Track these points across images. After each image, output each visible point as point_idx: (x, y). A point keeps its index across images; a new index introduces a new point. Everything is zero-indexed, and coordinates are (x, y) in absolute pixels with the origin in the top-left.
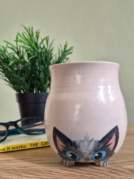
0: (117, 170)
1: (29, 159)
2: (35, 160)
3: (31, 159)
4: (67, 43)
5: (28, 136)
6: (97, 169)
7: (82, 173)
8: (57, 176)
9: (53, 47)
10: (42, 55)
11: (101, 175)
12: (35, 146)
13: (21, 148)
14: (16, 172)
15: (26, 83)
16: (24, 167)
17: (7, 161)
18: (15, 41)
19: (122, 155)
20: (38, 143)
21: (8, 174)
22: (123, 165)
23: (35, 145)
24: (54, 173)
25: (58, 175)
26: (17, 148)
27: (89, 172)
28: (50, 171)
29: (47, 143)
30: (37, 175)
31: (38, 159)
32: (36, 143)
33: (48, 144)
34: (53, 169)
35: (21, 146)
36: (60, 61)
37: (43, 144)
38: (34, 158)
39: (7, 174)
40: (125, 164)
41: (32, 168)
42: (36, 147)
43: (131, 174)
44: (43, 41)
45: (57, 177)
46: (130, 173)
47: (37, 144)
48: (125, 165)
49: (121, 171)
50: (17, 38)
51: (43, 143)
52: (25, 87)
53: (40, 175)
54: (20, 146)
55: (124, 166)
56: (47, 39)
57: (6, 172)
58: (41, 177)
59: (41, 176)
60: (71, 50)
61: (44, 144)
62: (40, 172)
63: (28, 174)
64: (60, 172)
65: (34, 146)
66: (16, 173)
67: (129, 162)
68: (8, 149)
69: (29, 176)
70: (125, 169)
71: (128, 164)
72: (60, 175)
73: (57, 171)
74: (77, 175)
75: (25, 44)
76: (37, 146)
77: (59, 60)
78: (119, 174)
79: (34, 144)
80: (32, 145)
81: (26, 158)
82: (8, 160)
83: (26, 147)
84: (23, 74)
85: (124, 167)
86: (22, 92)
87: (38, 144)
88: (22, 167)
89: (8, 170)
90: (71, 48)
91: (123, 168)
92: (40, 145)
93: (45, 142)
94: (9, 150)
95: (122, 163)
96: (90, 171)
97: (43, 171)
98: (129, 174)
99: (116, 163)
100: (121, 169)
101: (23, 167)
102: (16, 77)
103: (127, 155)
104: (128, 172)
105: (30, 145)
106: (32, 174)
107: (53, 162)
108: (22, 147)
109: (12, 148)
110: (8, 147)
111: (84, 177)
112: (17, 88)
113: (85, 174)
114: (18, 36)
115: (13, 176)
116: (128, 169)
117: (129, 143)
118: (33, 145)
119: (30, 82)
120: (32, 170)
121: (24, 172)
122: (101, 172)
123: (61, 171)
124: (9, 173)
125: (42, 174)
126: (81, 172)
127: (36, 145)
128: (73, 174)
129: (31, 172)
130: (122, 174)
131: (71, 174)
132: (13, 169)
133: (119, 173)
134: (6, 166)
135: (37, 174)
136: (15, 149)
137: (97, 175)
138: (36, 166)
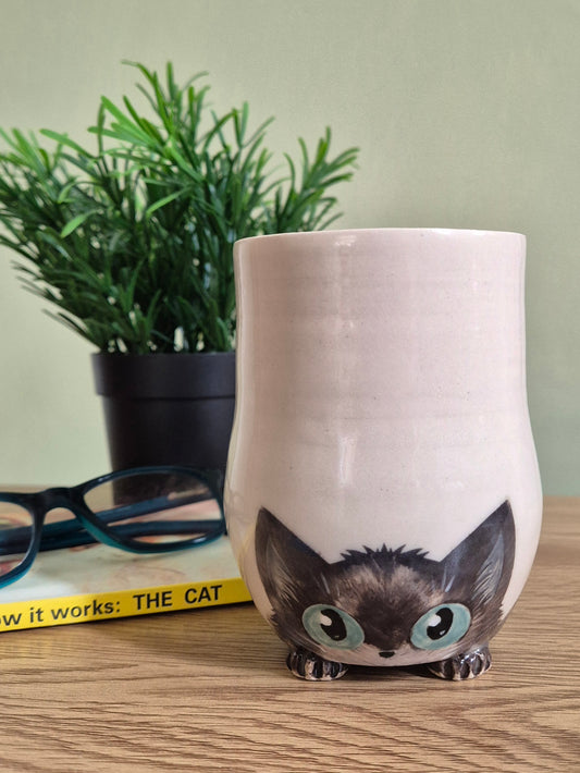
0: (504, 734)
1: (123, 666)
2: (148, 674)
3: (130, 666)
4: (329, 132)
6: (418, 728)
7: (346, 745)
8: (234, 756)
9: (264, 152)
10: (212, 188)
11: (430, 759)
12: (157, 605)
13: (95, 613)
14: (51, 732)
16: (94, 706)
18: (91, 130)
19: (544, 661)
20: (170, 592)
21: (17, 738)
22: (537, 710)
23: (157, 600)
24: (221, 743)
25: (237, 751)
26: (76, 612)
27: (379, 742)
28: (206, 732)
29: (212, 593)
30: (144, 748)
31: (161, 667)
32: (164, 594)
33: (216, 598)
34: (223, 721)
35: (95, 602)
36: (292, 214)
37: (191, 596)
38: (146, 662)
39: (11, 738)
40: (546, 704)
41: (129, 714)
42: (162, 609)
43: (567, 756)
44: (219, 124)
45: (233, 761)
46: (559, 751)
47: (167, 596)
48: (546, 709)
49: (526, 741)
50: (101, 119)
51: (195, 591)
53: (157, 750)
54: (91, 603)
55: (544, 714)
56: (237, 119)
58: (161, 759)
59: (160, 753)
60: (349, 161)
61: (197, 595)
62: (160, 733)
63: (103, 743)
64: (248, 736)
65: (153, 604)
66: (54, 735)
67: (567, 697)
68: (36, 616)
69: (106, 750)
70: (545, 729)
71: (561, 708)
72: (248, 751)
73: (235, 732)
74: (322, 755)
75: (134, 146)
76: (164, 605)
77: (290, 210)
78: (510, 756)
79: (153, 597)
80: (144, 600)
81: (108, 662)
82: (27, 670)
83: (115, 607)
84: (125, 271)
85: (542, 719)
87: (169, 598)
88: (84, 706)
89: (17, 720)
90: (348, 157)
91: (535, 724)
92: (178, 603)
93: (205, 589)
94: (40, 620)
95: (534, 698)
96: (384, 733)
97: (174, 731)
98: (557, 757)
99: (507, 701)
100: (525, 732)
101: (89, 706)
102: (94, 286)
103: (564, 662)
104: (553, 746)
105: (136, 599)
106: (121, 742)
107: (226, 688)
108: (97, 609)
109: (53, 611)
110: (35, 610)
111: (352, 765)
112: (98, 332)
113: (361, 748)
114: (107, 112)
115: (33, 753)
116: (555, 731)
118: (149, 601)
119: (157, 305)
120: (126, 725)
121: (88, 733)
122: (434, 741)
123: (256, 730)
124: (21, 733)
125: (166, 745)
126: (344, 741)
127: (160, 603)
128: (304, 750)
129: (117, 733)
130: (525, 757)
131: (297, 750)
132: (41, 716)
133: (512, 749)
134: (15, 702)
135: (145, 742)
136: (64, 616)
137: (412, 756)
138: (145, 704)
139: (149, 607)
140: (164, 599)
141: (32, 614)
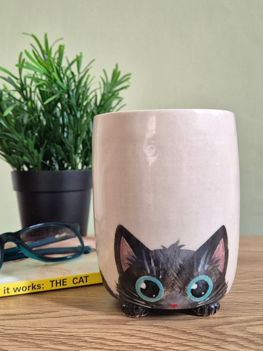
0: (236, 336)
1: (53, 312)
2: (65, 315)
3: (56, 312)
4: (117, 66)
5: (43, 263)
6: (196, 335)
7: (166, 342)
10: (71, 93)
12: (60, 285)
13: (33, 289)
14: (30, 340)
15: (36, 151)
16: (46, 329)
17: (7, 317)
18: (17, 65)
19: (244, 306)
20: (66, 279)
21: (16, 343)
22: (248, 326)
23: (60, 283)
24: (109, 343)
25: (117, 346)
26: (24, 289)
27: (180, 341)
28: (100, 338)
29: (84, 279)
30: (75, 346)
31: (70, 312)
32: (63, 280)
33: (86, 282)
34: (106, 334)
35: (33, 284)
36: (104, 105)
37: (76, 281)
38: (62, 310)
39: (12, 343)
40: (251, 324)
41: (62, 332)
42: (62, 287)
44: (70, 65)
47: (64, 281)
48: (251, 326)
49: (247, 339)
51: (77, 279)
52: (33, 158)
53: (81, 346)
54: (31, 285)
55: (251, 328)
56: (78, 60)
57: (11, 341)
59: (83, 348)
60: (126, 80)
61: (78, 280)
62: (80, 339)
63: (56, 344)
64: (120, 340)
65: (58, 285)
66: (32, 341)
67: (259, 320)
68: (6, 291)
69: (58, 347)
70: (253, 334)
71: (258, 325)
72: (123, 346)
73: (114, 338)
75: (35, 73)
76: (63, 285)
77: (102, 103)
78: (242, 345)
79: (58, 281)
80: (54, 283)
81: (45, 310)
82: (9, 314)
83: (42, 286)
84: (29, 132)
85: (251, 330)
86: (26, 169)
87: (66, 282)
88: (41, 329)
89: (13, 335)
90: (127, 77)
91: (248, 332)
92: (70, 284)
93: (81, 278)
94: (8, 293)
95: (245, 321)
96: (182, 337)
97: (86, 339)
98: (262, 345)
99: (233, 323)
100: (245, 335)
101: (43, 329)
102: (17, 139)
104: (260, 341)
105: (51, 282)
106: (64, 344)
107: (103, 320)
108: (33, 287)
109: (14, 289)
110: (6, 288)
112: (16, 161)
113: (173, 344)
114: (25, 56)
116: (258, 335)
117: (256, 279)
118: (57, 283)
119: (44, 149)
120: (63, 336)
121: (47, 340)
122: (205, 340)
123: (123, 337)
124: (16, 341)
125: (84, 344)
126: (164, 341)
128: (148, 345)
129: (61, 340)
130: (248, 345)
131: (144, 345)
132: (23, 334)
133: (242, 343)
134: (9, 328)
135: (74, 343)
136: (19, 291)
137: (197, 346)
139: (56, 286)
140: (63, 282)
141: (5, 290)
